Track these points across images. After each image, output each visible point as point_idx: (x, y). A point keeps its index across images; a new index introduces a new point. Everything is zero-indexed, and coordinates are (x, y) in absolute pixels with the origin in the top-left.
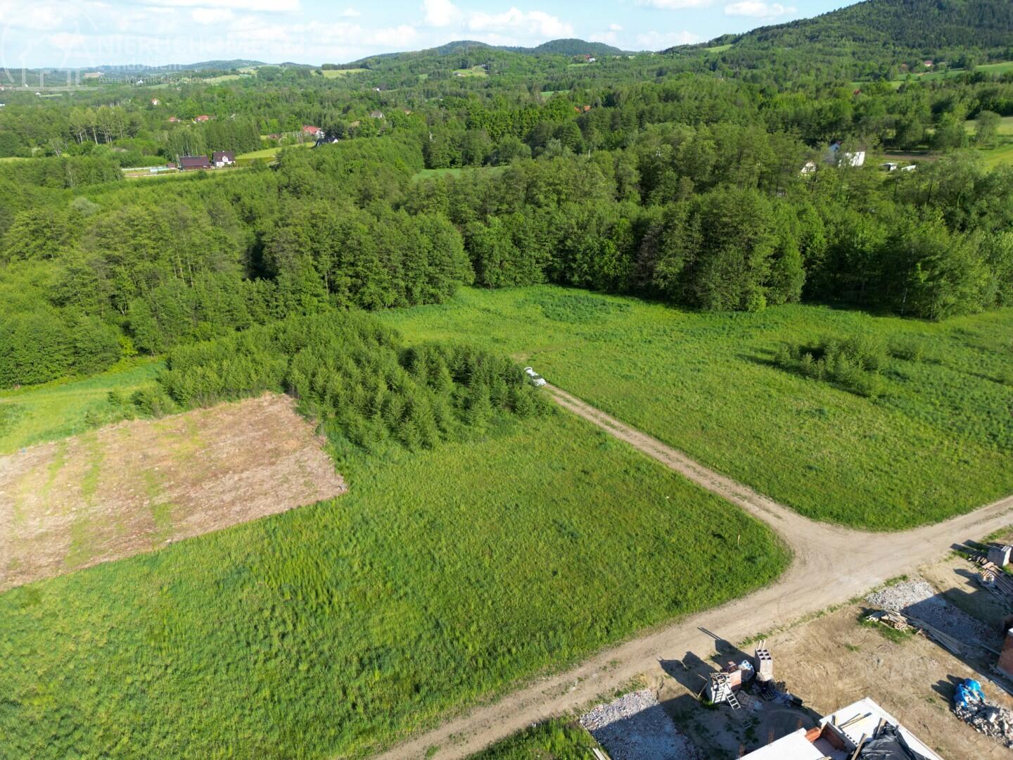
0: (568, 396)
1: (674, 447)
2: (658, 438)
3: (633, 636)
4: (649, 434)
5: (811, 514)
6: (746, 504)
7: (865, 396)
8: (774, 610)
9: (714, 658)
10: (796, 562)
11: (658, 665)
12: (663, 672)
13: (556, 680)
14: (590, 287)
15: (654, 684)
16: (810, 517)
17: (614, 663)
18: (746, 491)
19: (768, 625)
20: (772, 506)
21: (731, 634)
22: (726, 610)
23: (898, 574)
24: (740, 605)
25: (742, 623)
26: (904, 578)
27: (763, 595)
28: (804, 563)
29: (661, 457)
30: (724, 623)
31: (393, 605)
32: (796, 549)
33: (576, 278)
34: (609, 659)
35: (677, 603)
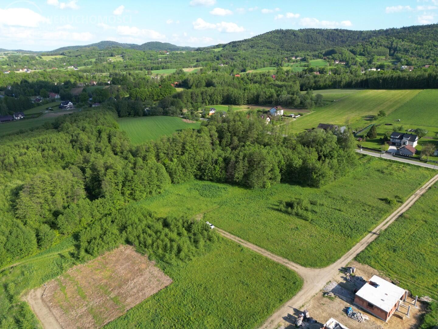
0: (224, 232)
1: (262, 247)
2: (256, 245)
3: (274, 312)
4: (254, 244)
5: (304, 265)
6: (287, 265)
7: (307, 220)
8: (304, 298)
9: (294, 314)
10: (305, 282)
11: (282, 319)
12: (284, 321)
14: (211, 180)
15: (283, 324)
16: (305, 266)
17: (272, 321)
18: (286, 261)
19: (304, 302)
20: (294, 264)
21: (296, 306)
22: (293, 300)
23: (329, 281)
24: (296, 298)
25: (298, 303)
26: (330, 281)
27: (300, 293)
28: (307, 281)
29: (260, 252)
30: (294, 304)
31: (208, 317)
32: (304, 277)
33: (206, 178)
34: (271, 320)
35: (281, 300)
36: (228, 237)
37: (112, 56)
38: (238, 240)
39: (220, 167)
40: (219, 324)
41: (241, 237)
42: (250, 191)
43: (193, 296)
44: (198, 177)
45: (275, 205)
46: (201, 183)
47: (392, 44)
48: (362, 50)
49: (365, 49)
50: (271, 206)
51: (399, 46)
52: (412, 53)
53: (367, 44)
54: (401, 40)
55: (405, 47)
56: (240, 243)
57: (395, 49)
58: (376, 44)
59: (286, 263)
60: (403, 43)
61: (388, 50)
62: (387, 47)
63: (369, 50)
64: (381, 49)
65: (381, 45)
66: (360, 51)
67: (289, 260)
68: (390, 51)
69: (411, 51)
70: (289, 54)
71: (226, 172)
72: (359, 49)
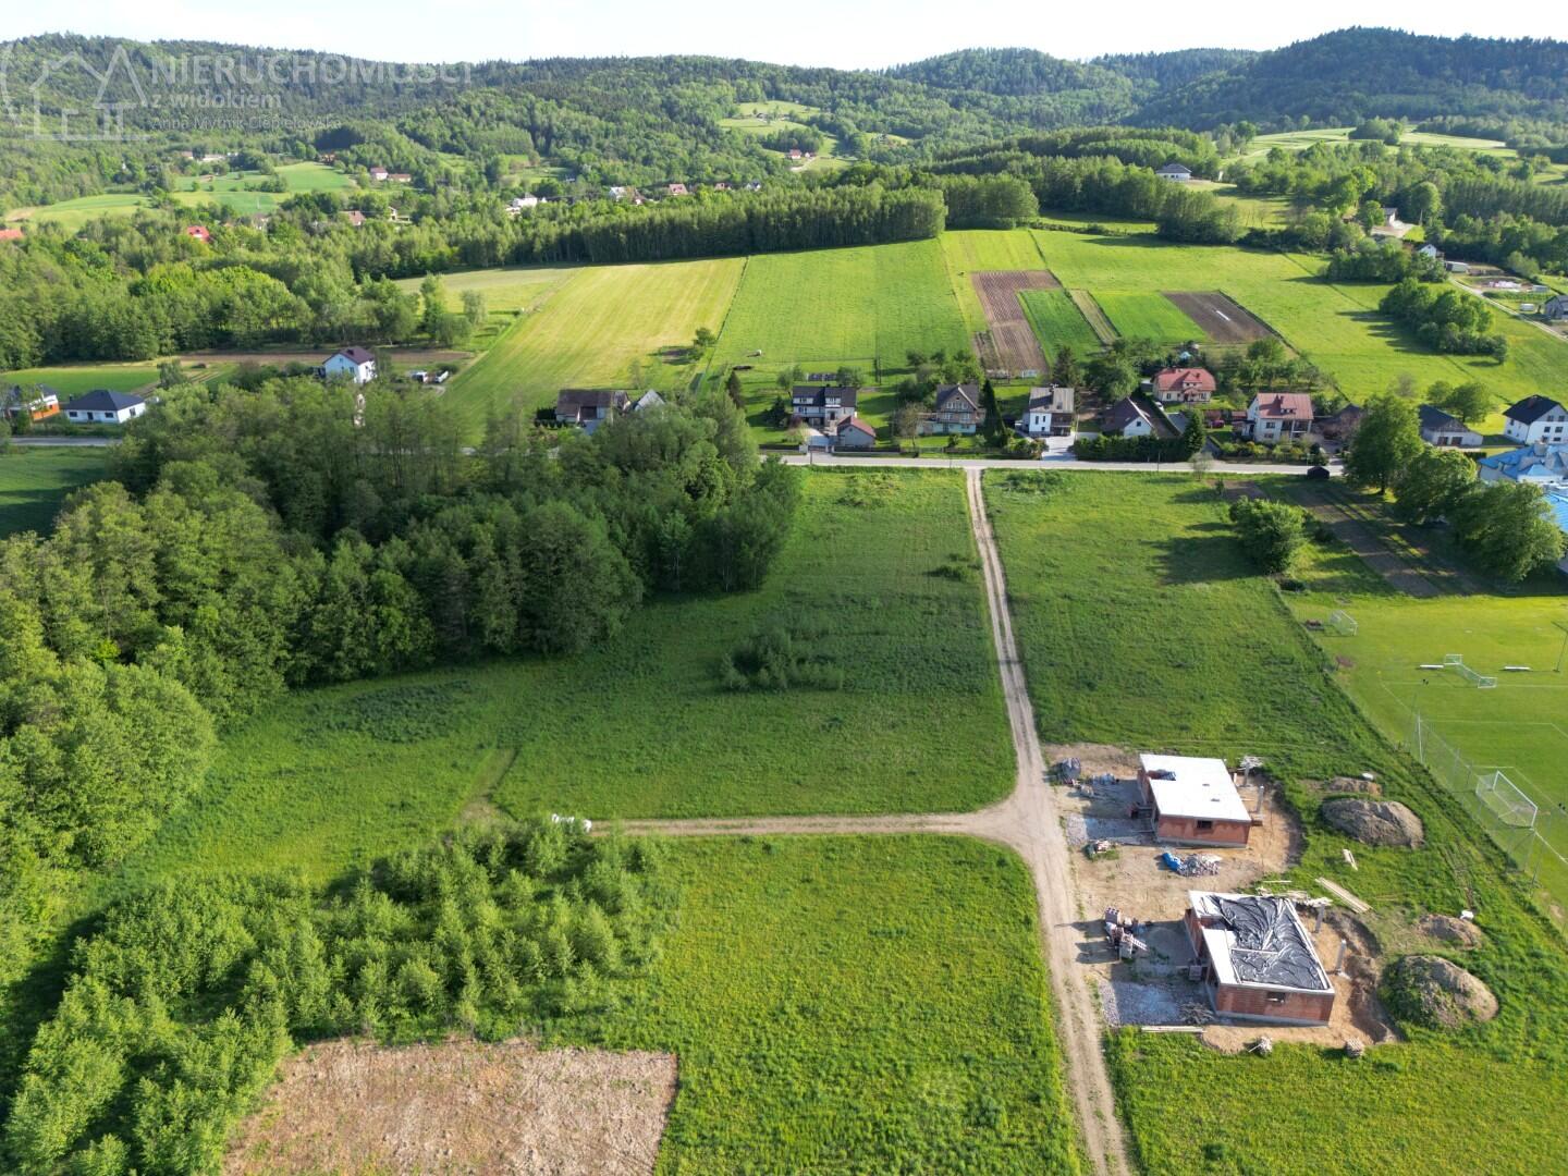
1: (811, 814)
2: (786, 814)
3: (1046, 960)
4: (774, 815)
5: (965, 808)
6: (929, 828)
7: (835, 689)
8: (1058, 886)
9: (1087, 937)
10: (1015, 847)
11: (1080, 965)
12: (1088, 966)
13: (1068, 1020)
14: (373, 674)
15: (1096, 976)
16: (971, 811)
17: (1067, 984)
18: (913, 818)
19: (1071, 896)
20: (940, 818)
21: (1070, 917)
22: (1046, 905)
23: (1058, 818)
24: (1045, 898)
25: (1063, 906)
26: (1062, 818)
27: (1041, 880)
28: (1018, 844)
30: (1058, 914)
31: (915, 1079)
32: (1001, 838)
33: (347, 669)
34: (1061, 984)
35: (1027, 921)
38: (718, 827)
39: (404, 610)
40: (965, 1079)
41: (713, 815)
42: (562, 665)
43: (799, 1055)
44: (302, 677)
47: (532, 117)
48: (448, 133)
49: (457, 129)
51: (554, 121)
52: (599, 146)
53: (454, 113)
54: (553, 103)
55: (575, 125)
57: (548, 133)
58: (483, 114)
59: (920, 824)
60: (563, 112)
61: (528, 136)
62: (520, 124)
63: (468, 133)
64: (505, 130)
65: (500, 119)
66: (442, 136)
67: (919, 813)
68: (534, 139)
69: (594, 138)
70: (159, 141)
71: (438, 621)
72: (434, 128)
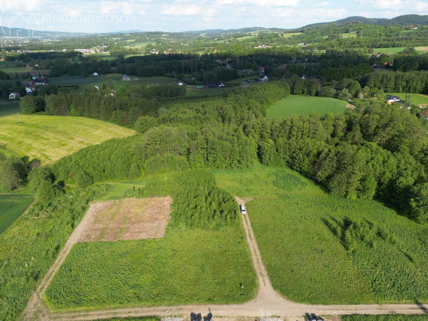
0: (249, 221)
1: (261, 250)
2: (259, 245)
4: (258, 243)
8: (232, 311)
9: (204, 317)
10: (254, 300)
11: (190, 313)
12: (190, 315)
15: (185, 317)
16: (274, 288)
17: (181, 309)
18: (265, 273)
19: (226, 315)
20: (267, 280)
21: (215, 313)
22: (220, 306)
23: (278, 315)
24: (225, 306)
25: (221, 311)
26: (279, 317)
28: (255, 301)
29: (253, 252)
32: (258, 296)
33: (295, 168)
34: (181, 307)
36: (246, 227)
37: (347, 32)
38: (249, 234)
39: (309, 160)
41: (255, 232)
42: (326, 195)
45: (333, 219)
46: (288, 171)
50: (328, 219)
56: (248, 237)
59: (262, 275)
67: (268, 274)
71: (313, 167)
